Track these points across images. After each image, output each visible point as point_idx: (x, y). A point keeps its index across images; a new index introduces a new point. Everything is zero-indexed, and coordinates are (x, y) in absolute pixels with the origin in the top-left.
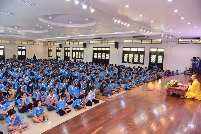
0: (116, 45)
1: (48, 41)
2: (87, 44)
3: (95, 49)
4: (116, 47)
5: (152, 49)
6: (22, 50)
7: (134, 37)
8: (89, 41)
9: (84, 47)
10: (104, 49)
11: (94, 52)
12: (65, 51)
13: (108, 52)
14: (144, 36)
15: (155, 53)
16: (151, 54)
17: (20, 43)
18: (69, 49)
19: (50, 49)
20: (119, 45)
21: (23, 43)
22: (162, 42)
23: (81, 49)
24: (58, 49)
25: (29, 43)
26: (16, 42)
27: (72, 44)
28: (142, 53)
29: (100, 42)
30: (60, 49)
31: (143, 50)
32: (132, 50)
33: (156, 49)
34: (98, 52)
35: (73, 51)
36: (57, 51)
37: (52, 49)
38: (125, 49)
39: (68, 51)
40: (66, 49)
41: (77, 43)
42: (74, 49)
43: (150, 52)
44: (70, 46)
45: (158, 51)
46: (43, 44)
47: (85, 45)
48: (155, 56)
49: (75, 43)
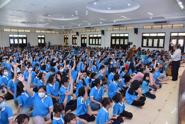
0: (136, 31)
1: (65, 30)
2: (105, 30)
3: (114, 35)
4: (135, 33)
5: (172, 34)
6: (41, 38)
7: (155, 23)
8: (107, 28)
9: (102, 34)
10: (122, 35)
11: (112, 38)
12: (82, 38)
13: (127, 38)
14: (166, 22)
15: (175, 37)
16: (172, 38)
17: (39, 32)
18: (85, 36)
19: (65, 37)
20: (139, 30)
21: (42, 32)
22: (183, 27)
23: (98, 36)
24: (74, 36)
25: (47, 32)
26: (37, 31)
27: (88, 32)
28: (163, 38)
29: (118, 28)
30: (76, 36)
31: (163, 35)
32: (152, 35)
34: (116, 38)
35: (90, 38)
36: (73, 38)
37: (67, 37)
38: (144, 35)
39: (86, 38)
40: (83, 36)
41: (94, 30)
43: (171, 36)
44: (87, 34)
46: (59, 33)
47: (103, 32)
48: (176, 40)
49: (92, 30)
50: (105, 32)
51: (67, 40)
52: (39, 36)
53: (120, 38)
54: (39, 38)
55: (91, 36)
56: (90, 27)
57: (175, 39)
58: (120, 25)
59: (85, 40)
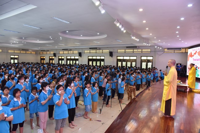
0: (111, 54)
1: (41, 50)
2: (83, 53)
3: (90, 58)
4: (110, 56)
5: (142, 57)
6: (14, 59)
7: (127, 47)
8: (84, 50)
9: (79, 56)
11: (89, 60)
12: (59, 60)
13: (103, 60)
14: (136, 47)
15: (145, 61)
16: (142, 61)
17: (13, 51)
18: (63, 58)
19: (42, 57)
20: (113, 53)
21: (16, 52)
22: (151, 52)
24: (51, 58)
25: (22, 52)
26: (9, 51)
27: (66, 54)
28: (135, 61)
29: (95, 51)
30: (53, 57)
31: (135, 58)
32: (125, 58)
33: (146, 57)
34: (93, 60)
36: (50, 59)
37: (44, 58)
38: (119, 58)
39: (63, 59)
40: (60, 58)
41: (72, 52)
42: (69, 58)
43: (141, 60)
44: (64, 55)
45: (148, 59)
46: (35, 53)
47: (80, 54)
48: (146, 63)
49: (69, 52)
50: (82, 54)
51: (44, 61)
52: (12, 56)
53: (96, 60)
54: (12, 58)
55: (68, 58)
56: (67, 49)
57: (144, 62)
58: (96, 48)
59: (63, 61)
